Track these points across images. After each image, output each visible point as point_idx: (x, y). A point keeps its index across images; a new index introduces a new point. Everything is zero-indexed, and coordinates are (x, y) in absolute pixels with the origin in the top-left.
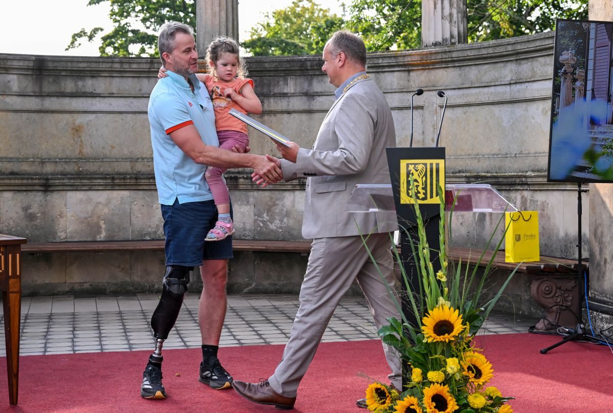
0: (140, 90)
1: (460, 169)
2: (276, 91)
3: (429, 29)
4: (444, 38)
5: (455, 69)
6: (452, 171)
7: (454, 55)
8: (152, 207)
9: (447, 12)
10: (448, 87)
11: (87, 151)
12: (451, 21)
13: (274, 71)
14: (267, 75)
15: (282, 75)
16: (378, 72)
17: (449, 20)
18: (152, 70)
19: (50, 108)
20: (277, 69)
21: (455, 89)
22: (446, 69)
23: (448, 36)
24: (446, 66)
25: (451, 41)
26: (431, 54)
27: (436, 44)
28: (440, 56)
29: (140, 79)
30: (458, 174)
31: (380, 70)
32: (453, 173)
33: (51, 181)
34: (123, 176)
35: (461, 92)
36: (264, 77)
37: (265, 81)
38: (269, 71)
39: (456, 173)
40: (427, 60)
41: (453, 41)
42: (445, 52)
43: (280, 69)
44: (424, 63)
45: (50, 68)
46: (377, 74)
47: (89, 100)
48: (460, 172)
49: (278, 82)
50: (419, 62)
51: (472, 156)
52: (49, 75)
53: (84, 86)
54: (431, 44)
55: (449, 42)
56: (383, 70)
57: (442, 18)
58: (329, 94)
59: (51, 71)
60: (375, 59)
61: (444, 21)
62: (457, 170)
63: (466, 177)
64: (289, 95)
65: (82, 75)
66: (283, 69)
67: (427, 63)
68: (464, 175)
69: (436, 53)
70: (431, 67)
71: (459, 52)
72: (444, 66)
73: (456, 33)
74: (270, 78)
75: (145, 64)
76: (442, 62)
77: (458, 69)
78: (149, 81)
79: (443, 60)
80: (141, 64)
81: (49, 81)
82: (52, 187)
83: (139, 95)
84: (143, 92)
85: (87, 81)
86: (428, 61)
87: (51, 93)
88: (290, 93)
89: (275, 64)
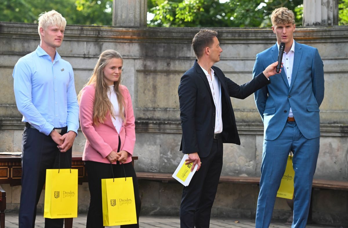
0: (71, 51)
1: (335, 120)
2: (181, 55)
3: (311, 12)
4: (323, 19)
5: (332, 44)
6: (328, 122)
7: (333, 33)
8: (78, 144)
10: (326, 58)
12: (328, 7)
13: (180, 39)
14: (174, 42)
15: (186, 42)
16: (267, 44)
17: (327, 6)
18: (82, 35)
19: (3, 64)
20: (183, 38)
21: (332, 59)
22: (324, 44)
23: (326, 18)
24: (325, 41)
25: (328, 22)
26: (313, 31)
27: (316, 24)
28: (320, 34)
29: (71, 42)
30: (333, 125)
31: (269, 42)
32: (329, 124)
33: (4, 122)
35: (337, 62)
36: (171, 44)
37: (172, 47)
38: (176, 39)
39: (331, 123)
40: (309, 36)
41: (329, 22)
42: (325, 31)
43: (185, 38)
44: (306, 38)
45: (5, 32)
46: (266, 45)
48: (334, 123)
49: (183, 48)
50: (302, 37)
51: (346, 111)
52: (3, 38)
53: (28, 47)
54: (312, 24)
55: (326, 23)
56: (272, 42)
57: (322, 4)
58: (225, 59)
59: (5, 35)
60: (266, 34)
61: (323, 6)
62: (332, 122)
63: (341, 127)
64: (191, 59)
65: (28, 38)
66: (187, 38)
67: (309, 38)
68: (339, 125)
69: (318, 31)
70: (312, 42)
72: (323, 41)
73: (331, 16)
74: (176, 45)
75: (76, 31)
76: (322, 39)
77: (335, 44)
78: (78, 44)
79: (324, 37)
80: (74, 31)
81: (3, 43)
82: (4, 127)
83: (70, 55)
84: (73, 52)
85: (31, 43)
86: (310, 37)
87: (5, 52)
88: (192, 57)
89: (181, 34)
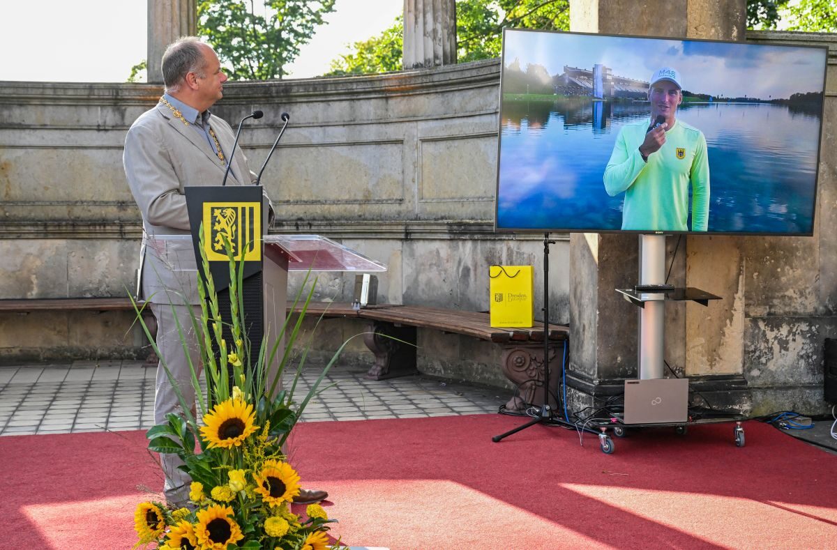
0: (78, 121)
1: (443, 214)
3: (409, 47)
4: (427, 58)
5: (437, 95)
6: (434, 217)
7: (436, 78)
8: (93, 258)
9: (430, 27)
10: (429, 118)
11: (16, 193)
12: (434, 39)
13: (234, 98)
14: (227, 103)
15: (245, 103)
16: (353, 100)
17: (432, 37)
18: (92, 97)
20: (237, 96)
21: (437, 119)
22: (427, 96)
23: (431, 56)
24: (427, 92)
25: (434, 62)
26: (410, 77)
27: (416, 66)
28: (419, 81)
29: (78, 108)
30: (440, 221)
31: (355, 97)
32: (435, 219)
34: (58, 222)
35: (443, 123)
37: (225, 111)
38: (229, 98)
39: (438, 219)
40: (405, 85)
41: (437, 62)
42: (426, 75)
43: (241, 96)
44: (402, 88)
46: (352, 102)
47: (17, 133)
48: (442, 218)
49: (240, 112)
50: (397, 87)
51: (456, 200)
53: (10, 116)
54: (412, 66)
55: (432, 64)
56: (359, 97)
57: (425, 35)
58: (297, 125)
60: (349, 84)
61: (426, 38)
62: (440, 217)
63: (448, 224)
64: (252, 127)
65: (7, 102)
66: (245, 96)
67: (406, 88)
68: (446, 221)
69: (416, 76)
70: (411, 93)
71: (441, 75)
72: (425, 92)
73: (440, 53)
74: (231, 107)
75: (83, 90)
76: (423, 87)
77: (440, 96)
78: (88, 110)
79: (424, 84)
80: (79, 91)
83: (76, 127)
84: (81, 123)
85: (14, 109)
86: (407, 86)
88: (253, 125)
89: (236, 90)
